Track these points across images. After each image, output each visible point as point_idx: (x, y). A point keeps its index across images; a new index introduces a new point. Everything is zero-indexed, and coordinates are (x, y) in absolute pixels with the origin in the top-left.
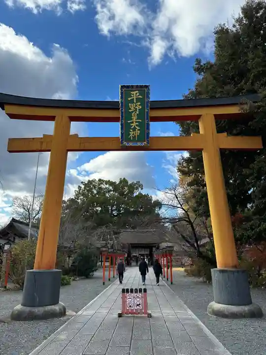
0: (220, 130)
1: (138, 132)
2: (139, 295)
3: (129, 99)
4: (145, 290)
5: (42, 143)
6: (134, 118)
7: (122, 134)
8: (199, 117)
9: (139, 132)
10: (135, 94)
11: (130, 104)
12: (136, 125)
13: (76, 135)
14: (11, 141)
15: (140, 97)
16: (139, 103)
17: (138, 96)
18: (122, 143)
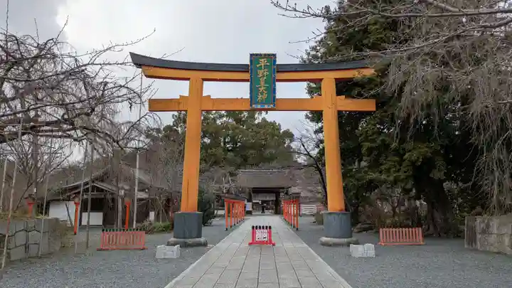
0: (339, 93)
1: (265, 96)
2: (265, 231)
3: (258, 66)
4: (270, 227)
5: (179, 103)
6: (262, 83)
7: (251, 97)
8: (321, 80)
10: (263, 62)
11: (258, 71)
12: (264, 89)
13: (209, 96)
14: (152, 101)
16: (267, 70)
17: (266, 63)
18: (251, 105)
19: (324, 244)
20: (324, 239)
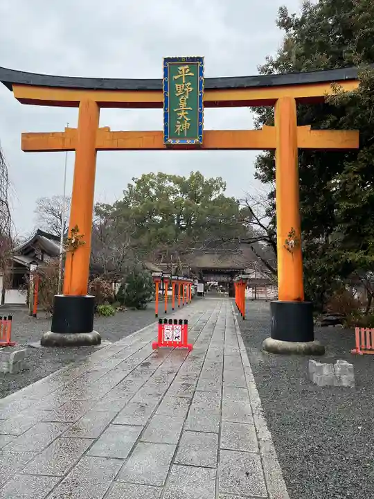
0: (301, 121)
1: (187, 125)
2: (179, 327)
3: (176, 77)
4: (186, 322)
5: (63, 139)
6: (183, 104)
7: (166, 128)
9: (189, 124)
10: (183, 70)
11: (177, 85)
12: (185, 115)
13: (108, 128)
14: (26, 136)
15: (191, 74)
16: (189, 84)
17: (188, 72)
18: (166, 140)
19: (273, 350)
20: (271, 342)
